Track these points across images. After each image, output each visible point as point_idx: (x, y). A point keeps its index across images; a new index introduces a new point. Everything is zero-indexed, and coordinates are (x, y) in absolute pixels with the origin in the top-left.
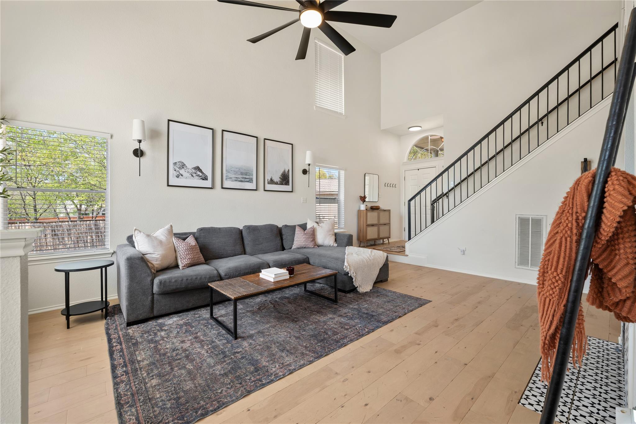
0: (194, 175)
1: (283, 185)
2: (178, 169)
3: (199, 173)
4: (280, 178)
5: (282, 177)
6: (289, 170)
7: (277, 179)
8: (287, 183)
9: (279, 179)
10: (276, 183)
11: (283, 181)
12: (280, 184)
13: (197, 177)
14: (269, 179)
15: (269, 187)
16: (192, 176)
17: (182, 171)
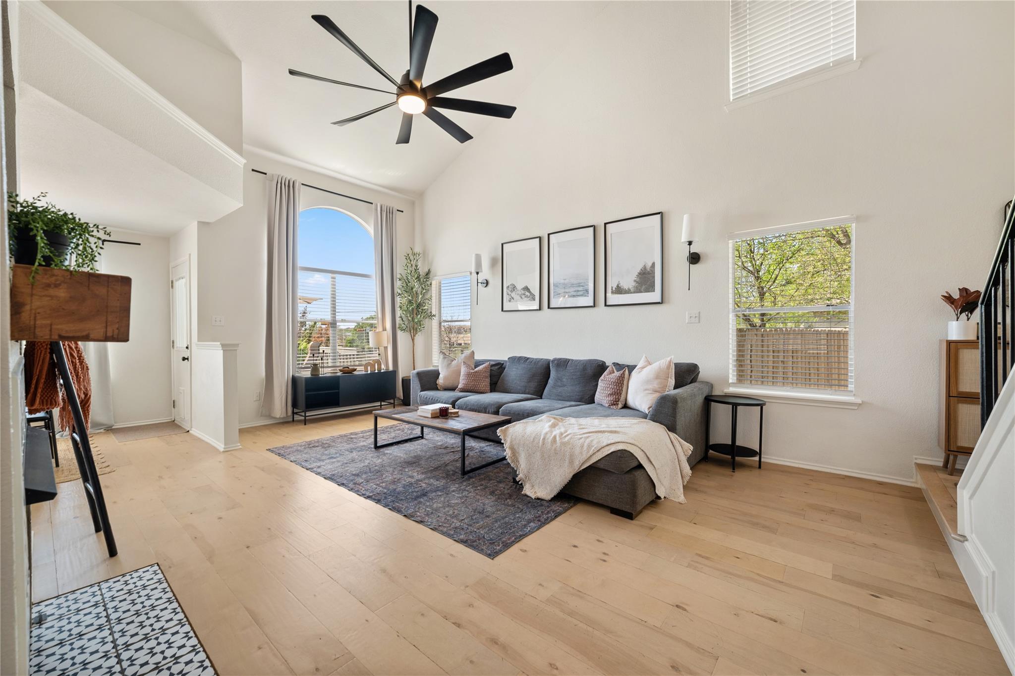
0: (523, 296)
1: (641, 292)
2: (510, 293)
3: (527, 294)
4: (635, 281)
5: (640, 278)
6: (653, 264)
7: (628, 282)
8: (650, 288)
9: (634, 284)
10: (628, 292)
11: (641, 286)
12: (634, 292)
13: (526, 299)
14: (615, 286)
15: (613, 299)
16: (521, 297)
17: (513, 295)
